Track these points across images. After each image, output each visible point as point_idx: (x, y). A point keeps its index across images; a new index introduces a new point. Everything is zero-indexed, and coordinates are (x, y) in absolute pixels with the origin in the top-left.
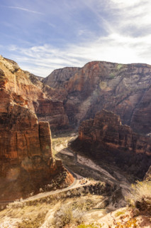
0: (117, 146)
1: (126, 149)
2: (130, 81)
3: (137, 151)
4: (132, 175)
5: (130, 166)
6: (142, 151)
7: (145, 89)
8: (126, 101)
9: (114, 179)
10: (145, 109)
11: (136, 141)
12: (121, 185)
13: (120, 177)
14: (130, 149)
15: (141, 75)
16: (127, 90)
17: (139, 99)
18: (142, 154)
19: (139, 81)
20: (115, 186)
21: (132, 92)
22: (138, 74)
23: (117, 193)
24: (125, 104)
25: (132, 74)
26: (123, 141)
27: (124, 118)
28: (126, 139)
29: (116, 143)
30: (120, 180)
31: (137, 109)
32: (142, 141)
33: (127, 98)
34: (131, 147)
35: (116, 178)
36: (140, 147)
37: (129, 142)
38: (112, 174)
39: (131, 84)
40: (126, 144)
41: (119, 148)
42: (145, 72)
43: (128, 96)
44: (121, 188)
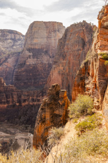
0: (6, 106)
1: (14, 106)
2: (6, 45)
3: (23, 104)
4: (23, 125)
5: (20, 118)
6: (27, 103)
7: (19, 53)
8: (6, 64)
9: (9, 135)
10: (23, 69)
11: (20, 96)
12: (16, 138)
13: (13, 132)
14: (17, 104)
15: (14, 40)
16: (4, 53)
17: (17, 61)
18: (27, 105)
19: (13, 46)
20: (11, 141)
21: (9, 55)
22: (11, 39)
23: (14, 145)
24: (5, 67)
25: (6, 39)
26: (10, 99)
27: (6, 79)
28: (13, 97)
29: (4, 103)
30: (14, 134)
31: (16, 70)
32: (25, 95)
33: (6, 61)
34: (18, 102)
35: (11, 133)
36: (25, 101)
37: (16, 99)
38: (6, 132)
39: (7, 48)
40: (13, 101)
41: (8, 107)
42: (17, 38)
43: (6, 59)
44: (16, 139)
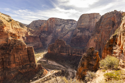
0: (65, 54)
1: (69, 55)
2: (68, 26)
3: (73, 55)
4: (72, 65)
5: (71, 61)
6: (75, 55)
7: (74, 30)
8: (67, 35)
9: (65, 68)
10: (75, 38)
11: (72, 51)
12: (68, 70)
13: (67, 67)
14: (70, 54)
15: (72, 24)
16: (67, 30)
17: (72, 34)
18: (75, 56)
19: (71, 26)
20: (66, 71)
21: (69, 31)
22: (71, 23)
23: (67, 74)
24: (67, 36)
25: (69, 24)
26: (67, 51)
27: (67, 42)
28: (69, 51)
29: (65, 53)
30: (67, 68)
31: (72, 38)
32: (74, 51)
33: (67, 33)
34: (71, 53)
35: (66, 67)
36: (74, 53)
37: (70, 52)
38: (64, 66)
39: (69, 28)
40: (69, 53)
41: (66, 55)
42: (73, 23)
43: (68, 33)
44: (68, 71)
